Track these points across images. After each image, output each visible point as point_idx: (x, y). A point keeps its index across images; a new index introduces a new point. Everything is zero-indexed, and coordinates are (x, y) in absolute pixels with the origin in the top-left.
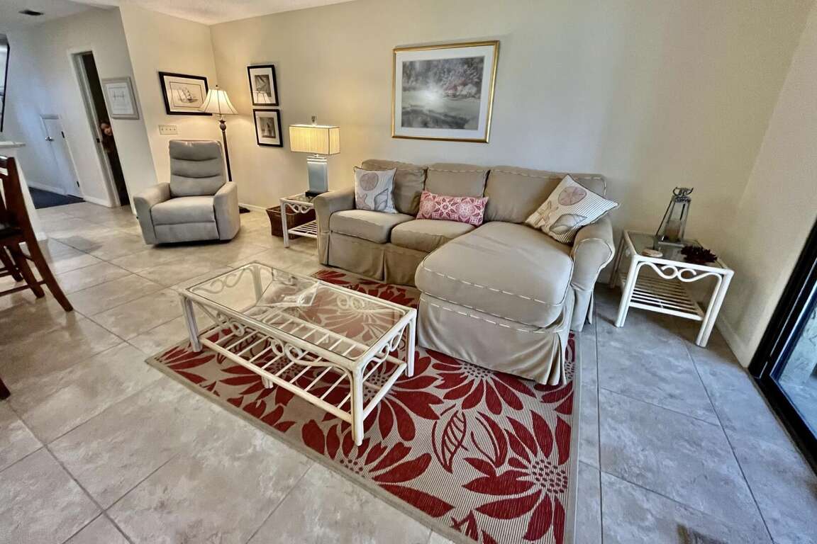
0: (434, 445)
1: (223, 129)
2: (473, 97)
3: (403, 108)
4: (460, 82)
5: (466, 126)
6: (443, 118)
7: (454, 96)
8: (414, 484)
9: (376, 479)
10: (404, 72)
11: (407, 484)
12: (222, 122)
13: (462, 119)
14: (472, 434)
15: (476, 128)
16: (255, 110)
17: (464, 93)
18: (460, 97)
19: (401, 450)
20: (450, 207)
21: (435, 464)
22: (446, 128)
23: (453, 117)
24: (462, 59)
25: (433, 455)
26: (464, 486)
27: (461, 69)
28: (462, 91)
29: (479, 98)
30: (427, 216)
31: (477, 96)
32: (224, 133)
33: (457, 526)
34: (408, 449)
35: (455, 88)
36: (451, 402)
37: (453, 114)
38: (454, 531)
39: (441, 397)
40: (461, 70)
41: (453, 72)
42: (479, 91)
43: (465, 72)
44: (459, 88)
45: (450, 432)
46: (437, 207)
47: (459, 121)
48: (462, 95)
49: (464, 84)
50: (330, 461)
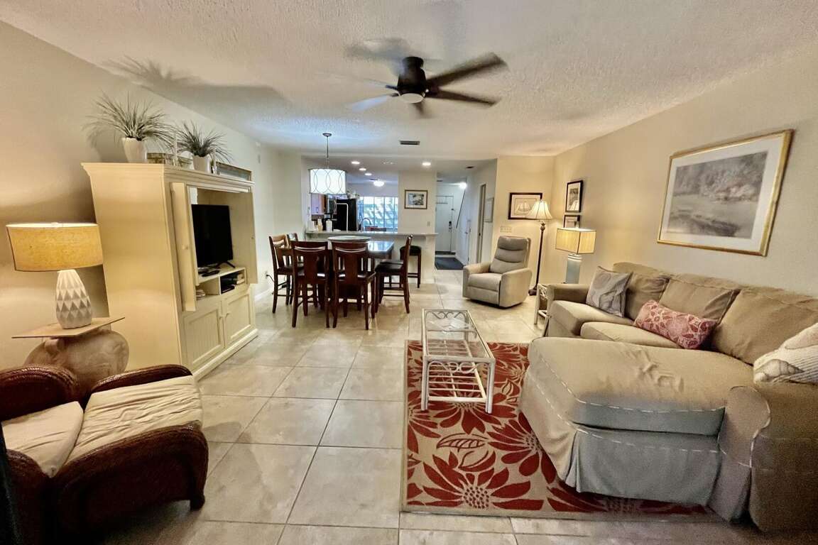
0: (450, 436)
1: (543, 229)
2: (750, 199)
3: (672, 213)
4: (735, 183)
5: (736, 234)
6: (710, 224)
7: (726, 199)
8: (418, 436)
9: (411, 422)
10: (677, 176)
11: (416, 432)
12: (543, 225)
13: (732, 225)
14: (471, 452)
15: (749, 236)
16: (565, 216)
17: (739, 195)
18: (733, 200)
19: (434, 425)
20: (662, 320)
21: (436, 441)
22: (712, 235)
23: (723, 223)
24: (739, 157)
25: (440, 439)
26: (433, 456)
27: (736, 168)
28: (736, 192)
29: (757, 201)
30: (640, 325)
31: (755, 198)
32: (542, 233)
33: (410, 457)
34: (436, 427)
35: (728, 190)
36: (489, 436)
37: (723, 219)
38: (406, 457)
39: (487, 430)
40: (738, 170)
41: (727, 173)
42: (757, 193)
43: (742, 171)
44: (733, 190)
45: (462, 442)
46: (651, 317)
47: (729, 227)
48: (736, 198)
49: (740, 185)
50: (407, 405)
